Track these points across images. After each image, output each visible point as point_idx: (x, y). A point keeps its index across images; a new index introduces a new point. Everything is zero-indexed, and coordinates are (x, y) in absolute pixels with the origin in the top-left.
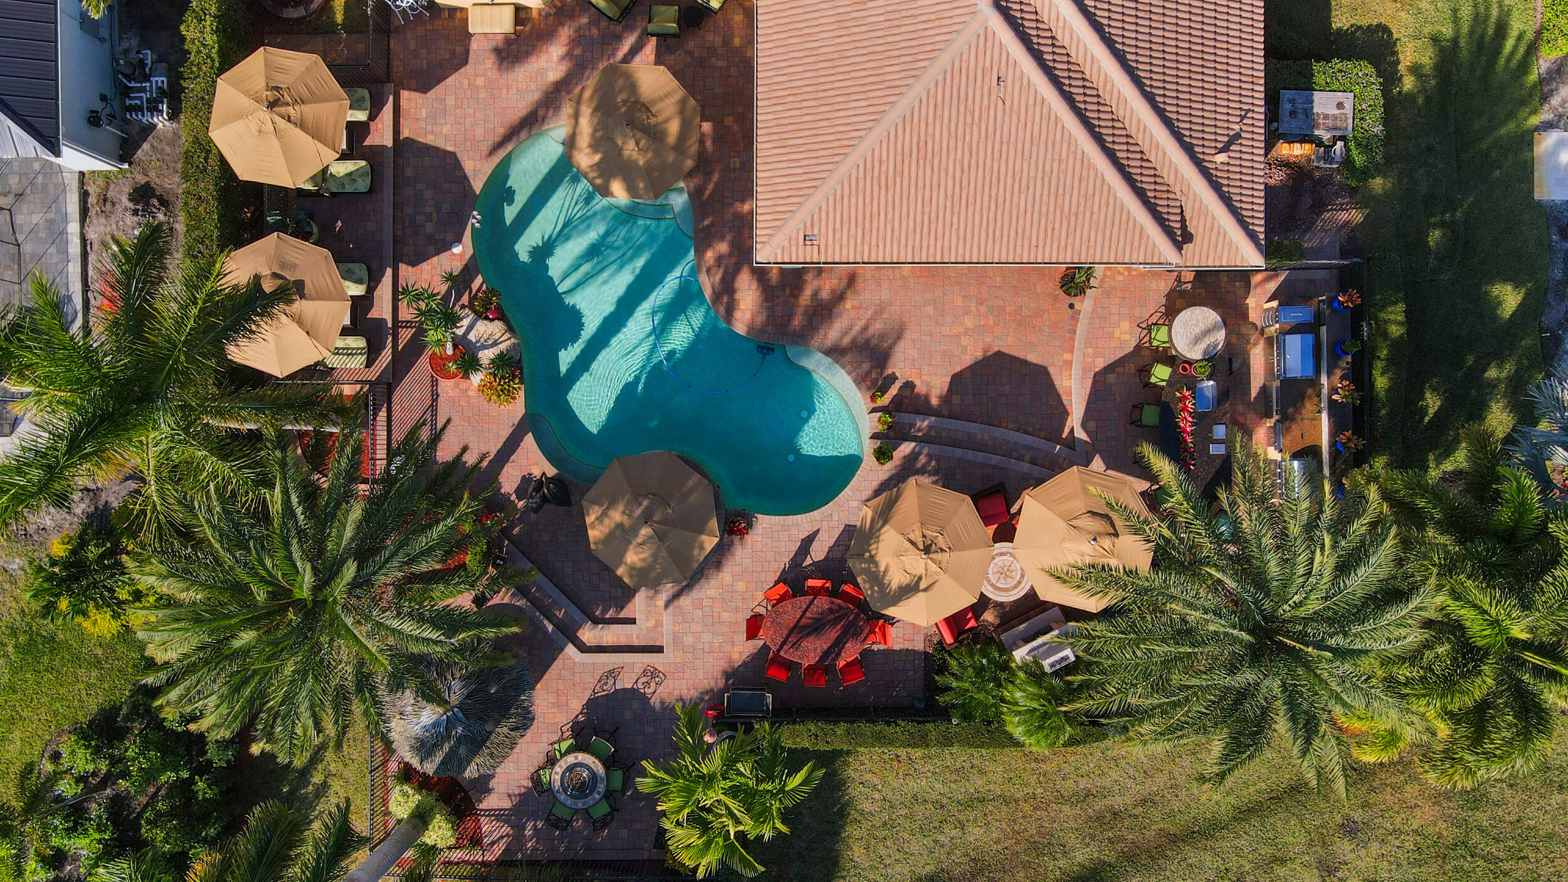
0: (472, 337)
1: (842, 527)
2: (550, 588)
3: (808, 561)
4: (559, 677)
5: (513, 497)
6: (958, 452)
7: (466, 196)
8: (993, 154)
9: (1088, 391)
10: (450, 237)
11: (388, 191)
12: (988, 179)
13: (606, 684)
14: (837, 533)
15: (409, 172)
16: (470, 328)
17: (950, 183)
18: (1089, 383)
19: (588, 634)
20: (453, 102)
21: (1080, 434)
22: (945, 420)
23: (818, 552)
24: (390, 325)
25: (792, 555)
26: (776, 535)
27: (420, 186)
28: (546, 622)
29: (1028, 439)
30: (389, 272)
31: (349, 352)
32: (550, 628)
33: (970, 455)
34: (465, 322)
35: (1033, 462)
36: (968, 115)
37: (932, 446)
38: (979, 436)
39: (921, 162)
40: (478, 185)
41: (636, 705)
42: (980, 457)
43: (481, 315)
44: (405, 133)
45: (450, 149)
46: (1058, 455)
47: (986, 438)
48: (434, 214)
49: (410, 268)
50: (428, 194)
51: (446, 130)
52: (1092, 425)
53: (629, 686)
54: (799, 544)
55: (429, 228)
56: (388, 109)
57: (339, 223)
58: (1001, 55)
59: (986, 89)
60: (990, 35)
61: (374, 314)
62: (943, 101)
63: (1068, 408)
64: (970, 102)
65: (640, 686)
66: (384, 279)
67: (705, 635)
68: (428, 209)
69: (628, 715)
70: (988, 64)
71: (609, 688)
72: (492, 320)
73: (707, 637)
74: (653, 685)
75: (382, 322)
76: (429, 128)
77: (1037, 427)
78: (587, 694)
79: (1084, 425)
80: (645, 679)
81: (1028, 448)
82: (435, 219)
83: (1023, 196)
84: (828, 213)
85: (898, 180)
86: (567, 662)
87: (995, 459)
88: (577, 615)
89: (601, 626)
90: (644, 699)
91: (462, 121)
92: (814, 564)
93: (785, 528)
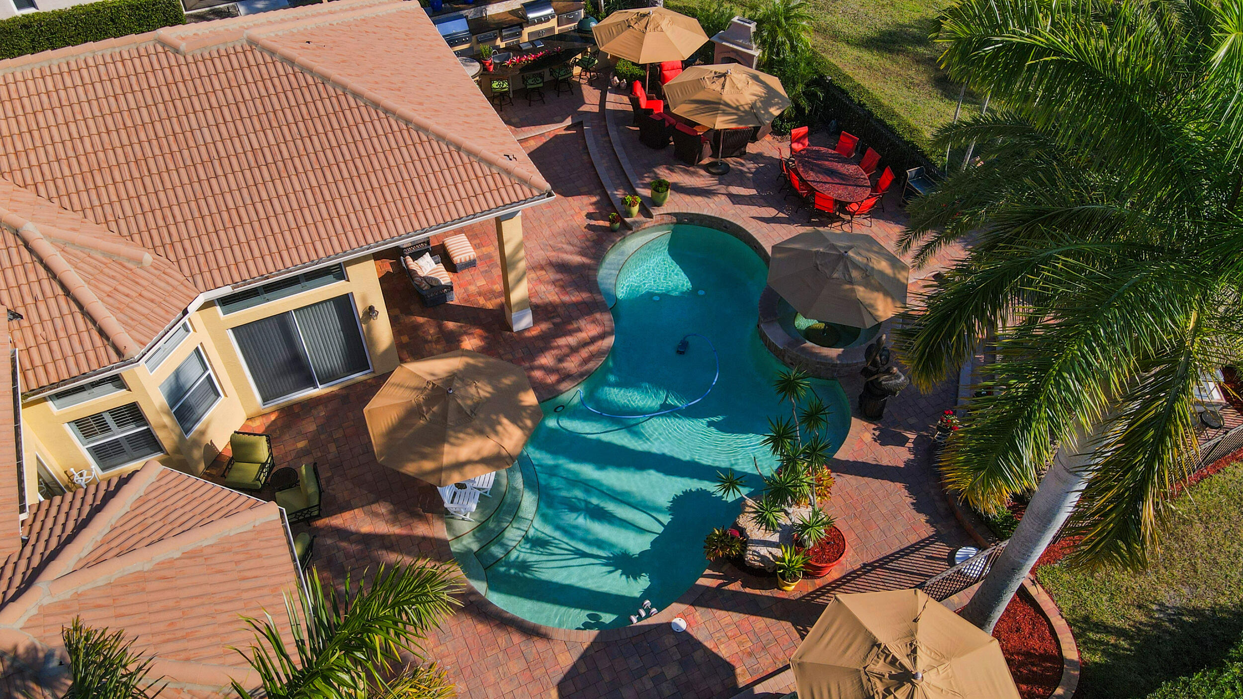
0: (774, 538)
7: (607, 646)
10: (669, 641)
16: (766, 544)
30: (759, 689)
34: (763, 550)
35: (607, 135)
43: (741, 538)
48: (651, 673)
49: (738, 671)
55: (672, 671)
66: (770, 691)
68: (649, 685)
82: (658, 669)
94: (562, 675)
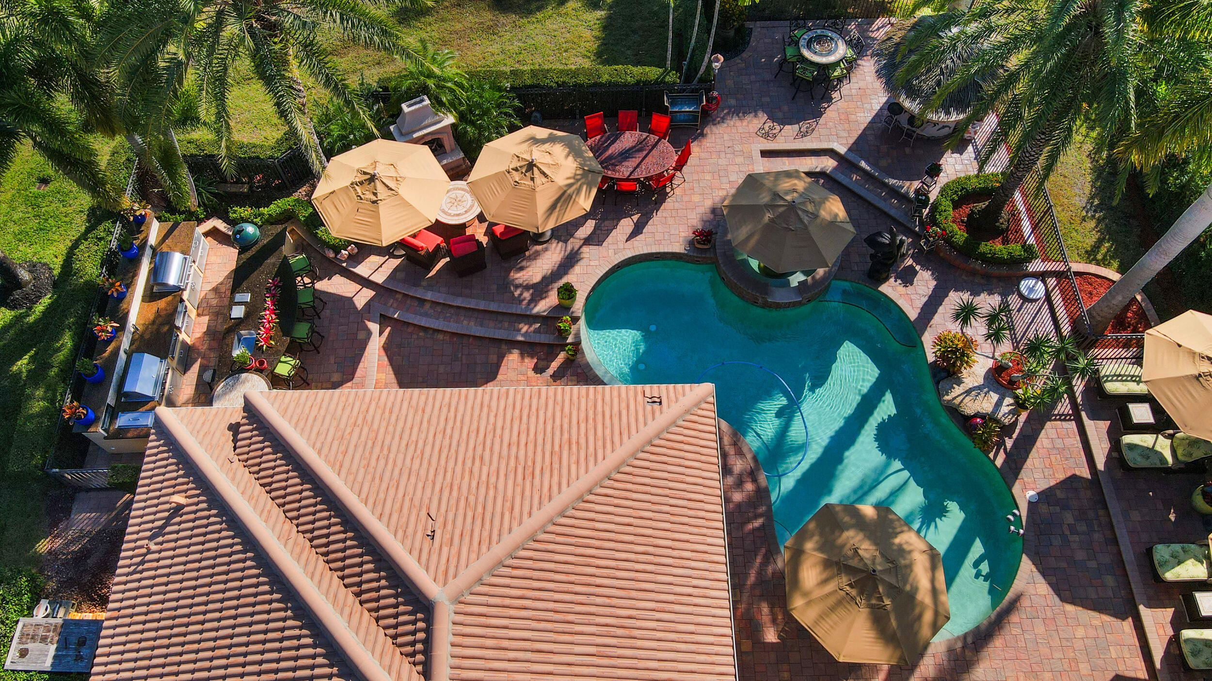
0: (995, 397)
1: (605, 244)
2: (870, 197)
3: (636, 218)
4: (849, 131)
5: (918, 268)
6: (493, 307)
7: (1037, 553)
8: (445, 472)
9: (361, 365)
10: (1044, 509)
11: (1128, 555)
12: (453, 451)
13: (807, 128)
14: (610, 239)
15: (1110, 581)
16: (999, 404)
17: (497, 448)
18: (359, 372)
19: (828, 164)
20: (1081, 666)
21: (374, 327)
22: (505, 337)
23: (626, 225)
24: (1083, 414)
25: (650, 222)
26: (666, 237)
27: (1092, 564)
28: (868, 168)
29: (423, 322)
30: (1100, 466)
31: (1119, 377)
32: (863, 164)
33: (482, 305)
34: (1005, 409)
35: (422, 301)
36: (472, 503)
37: (519, 312)
38: (472, 323)
39: (530, 463)
40: (1026, 565)
41: (780, 115)
42: (472, 304)
43: (989, 419)
44: (1127, 625)
45: (1069, 608)
46: (397, 309)
47: (465, 322)
48: (1067, 533)
49: (1078, 473)
50: (1080, 555)
51: (1080, 632)
52: (361, 335)
53: (787, 127)
54: (644, 231)
55: (1069, 518)
56: (1158, 655)
57: (1173, 519)
58: (428, 560)
59: (449, 527)
60: (441, 577)
61: (1104, 425)
62: (503, 514)
63: (383, 353)
64: (470, 515)
65: (778, 128)
66: (1104, 460)
67: (725, 163)
68: (1076, 538)
69: (786, 108)
70: (445, 550)
71: (804, 125)
72: (977, 415)
73: (723, 162)
74: (767, 128)
75: (1093, 417)
76: (1101, 634)
77: (415, 336)
78: (822, 121)
79: (369, 333)
80: (774, 132)
81: (426, 315)
82: (1065, 527)
83: (414, 438)
84: (637, 420)
85: (557, 448)
86: (845, 142)
87: (458, 302)
88: (840, 177)
89: (818, 170)
90: (772, 118)
91: (1065, 643)
92: (630, 216)
93: (659, 242)
94: (1055, 596)
